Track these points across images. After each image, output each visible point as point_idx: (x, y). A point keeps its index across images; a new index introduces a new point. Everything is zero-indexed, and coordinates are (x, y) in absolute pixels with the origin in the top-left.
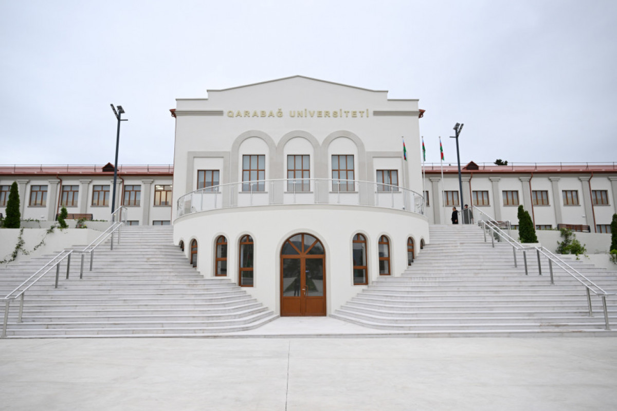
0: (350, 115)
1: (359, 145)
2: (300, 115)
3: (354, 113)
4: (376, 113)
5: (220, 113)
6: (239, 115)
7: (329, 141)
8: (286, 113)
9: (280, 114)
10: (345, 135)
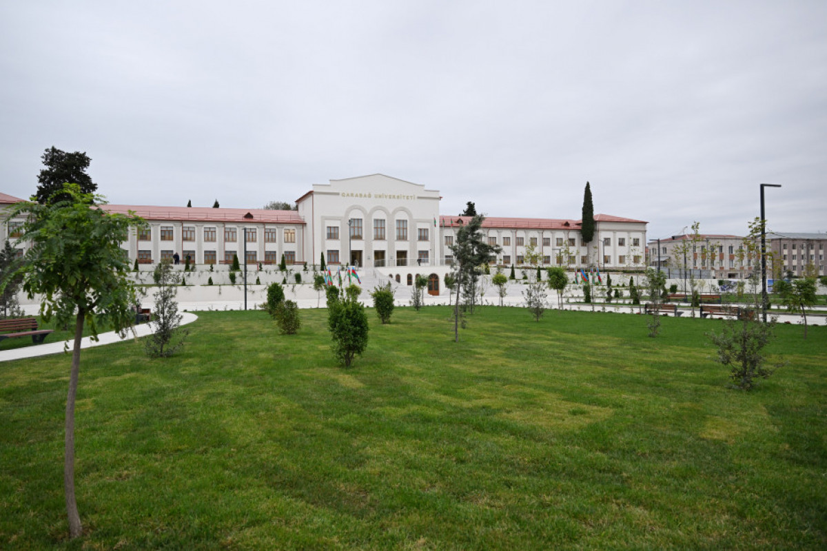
0: (405, 198)
1: (410, 214)
2: (380, 196)
3: (408, 197)
4: (419, 198)
5: (338, 194)
6: (348, 195)
7: (395, 212)
8: (372, 194)
9: (370, 196)
10: (403, 209)
